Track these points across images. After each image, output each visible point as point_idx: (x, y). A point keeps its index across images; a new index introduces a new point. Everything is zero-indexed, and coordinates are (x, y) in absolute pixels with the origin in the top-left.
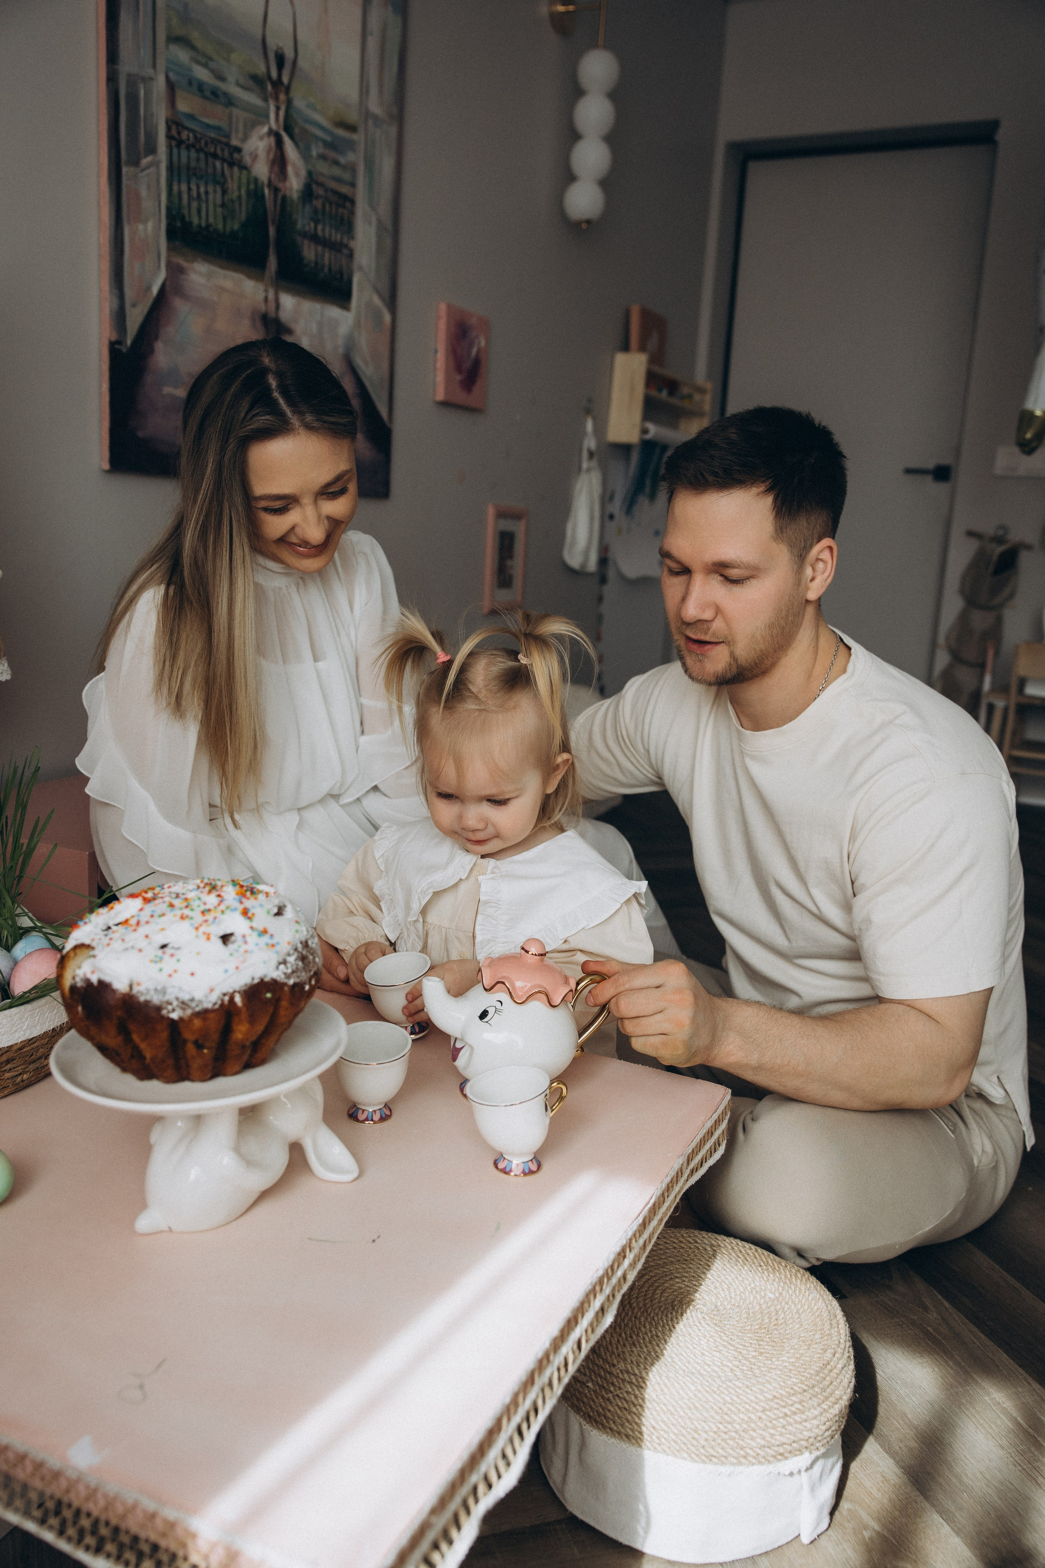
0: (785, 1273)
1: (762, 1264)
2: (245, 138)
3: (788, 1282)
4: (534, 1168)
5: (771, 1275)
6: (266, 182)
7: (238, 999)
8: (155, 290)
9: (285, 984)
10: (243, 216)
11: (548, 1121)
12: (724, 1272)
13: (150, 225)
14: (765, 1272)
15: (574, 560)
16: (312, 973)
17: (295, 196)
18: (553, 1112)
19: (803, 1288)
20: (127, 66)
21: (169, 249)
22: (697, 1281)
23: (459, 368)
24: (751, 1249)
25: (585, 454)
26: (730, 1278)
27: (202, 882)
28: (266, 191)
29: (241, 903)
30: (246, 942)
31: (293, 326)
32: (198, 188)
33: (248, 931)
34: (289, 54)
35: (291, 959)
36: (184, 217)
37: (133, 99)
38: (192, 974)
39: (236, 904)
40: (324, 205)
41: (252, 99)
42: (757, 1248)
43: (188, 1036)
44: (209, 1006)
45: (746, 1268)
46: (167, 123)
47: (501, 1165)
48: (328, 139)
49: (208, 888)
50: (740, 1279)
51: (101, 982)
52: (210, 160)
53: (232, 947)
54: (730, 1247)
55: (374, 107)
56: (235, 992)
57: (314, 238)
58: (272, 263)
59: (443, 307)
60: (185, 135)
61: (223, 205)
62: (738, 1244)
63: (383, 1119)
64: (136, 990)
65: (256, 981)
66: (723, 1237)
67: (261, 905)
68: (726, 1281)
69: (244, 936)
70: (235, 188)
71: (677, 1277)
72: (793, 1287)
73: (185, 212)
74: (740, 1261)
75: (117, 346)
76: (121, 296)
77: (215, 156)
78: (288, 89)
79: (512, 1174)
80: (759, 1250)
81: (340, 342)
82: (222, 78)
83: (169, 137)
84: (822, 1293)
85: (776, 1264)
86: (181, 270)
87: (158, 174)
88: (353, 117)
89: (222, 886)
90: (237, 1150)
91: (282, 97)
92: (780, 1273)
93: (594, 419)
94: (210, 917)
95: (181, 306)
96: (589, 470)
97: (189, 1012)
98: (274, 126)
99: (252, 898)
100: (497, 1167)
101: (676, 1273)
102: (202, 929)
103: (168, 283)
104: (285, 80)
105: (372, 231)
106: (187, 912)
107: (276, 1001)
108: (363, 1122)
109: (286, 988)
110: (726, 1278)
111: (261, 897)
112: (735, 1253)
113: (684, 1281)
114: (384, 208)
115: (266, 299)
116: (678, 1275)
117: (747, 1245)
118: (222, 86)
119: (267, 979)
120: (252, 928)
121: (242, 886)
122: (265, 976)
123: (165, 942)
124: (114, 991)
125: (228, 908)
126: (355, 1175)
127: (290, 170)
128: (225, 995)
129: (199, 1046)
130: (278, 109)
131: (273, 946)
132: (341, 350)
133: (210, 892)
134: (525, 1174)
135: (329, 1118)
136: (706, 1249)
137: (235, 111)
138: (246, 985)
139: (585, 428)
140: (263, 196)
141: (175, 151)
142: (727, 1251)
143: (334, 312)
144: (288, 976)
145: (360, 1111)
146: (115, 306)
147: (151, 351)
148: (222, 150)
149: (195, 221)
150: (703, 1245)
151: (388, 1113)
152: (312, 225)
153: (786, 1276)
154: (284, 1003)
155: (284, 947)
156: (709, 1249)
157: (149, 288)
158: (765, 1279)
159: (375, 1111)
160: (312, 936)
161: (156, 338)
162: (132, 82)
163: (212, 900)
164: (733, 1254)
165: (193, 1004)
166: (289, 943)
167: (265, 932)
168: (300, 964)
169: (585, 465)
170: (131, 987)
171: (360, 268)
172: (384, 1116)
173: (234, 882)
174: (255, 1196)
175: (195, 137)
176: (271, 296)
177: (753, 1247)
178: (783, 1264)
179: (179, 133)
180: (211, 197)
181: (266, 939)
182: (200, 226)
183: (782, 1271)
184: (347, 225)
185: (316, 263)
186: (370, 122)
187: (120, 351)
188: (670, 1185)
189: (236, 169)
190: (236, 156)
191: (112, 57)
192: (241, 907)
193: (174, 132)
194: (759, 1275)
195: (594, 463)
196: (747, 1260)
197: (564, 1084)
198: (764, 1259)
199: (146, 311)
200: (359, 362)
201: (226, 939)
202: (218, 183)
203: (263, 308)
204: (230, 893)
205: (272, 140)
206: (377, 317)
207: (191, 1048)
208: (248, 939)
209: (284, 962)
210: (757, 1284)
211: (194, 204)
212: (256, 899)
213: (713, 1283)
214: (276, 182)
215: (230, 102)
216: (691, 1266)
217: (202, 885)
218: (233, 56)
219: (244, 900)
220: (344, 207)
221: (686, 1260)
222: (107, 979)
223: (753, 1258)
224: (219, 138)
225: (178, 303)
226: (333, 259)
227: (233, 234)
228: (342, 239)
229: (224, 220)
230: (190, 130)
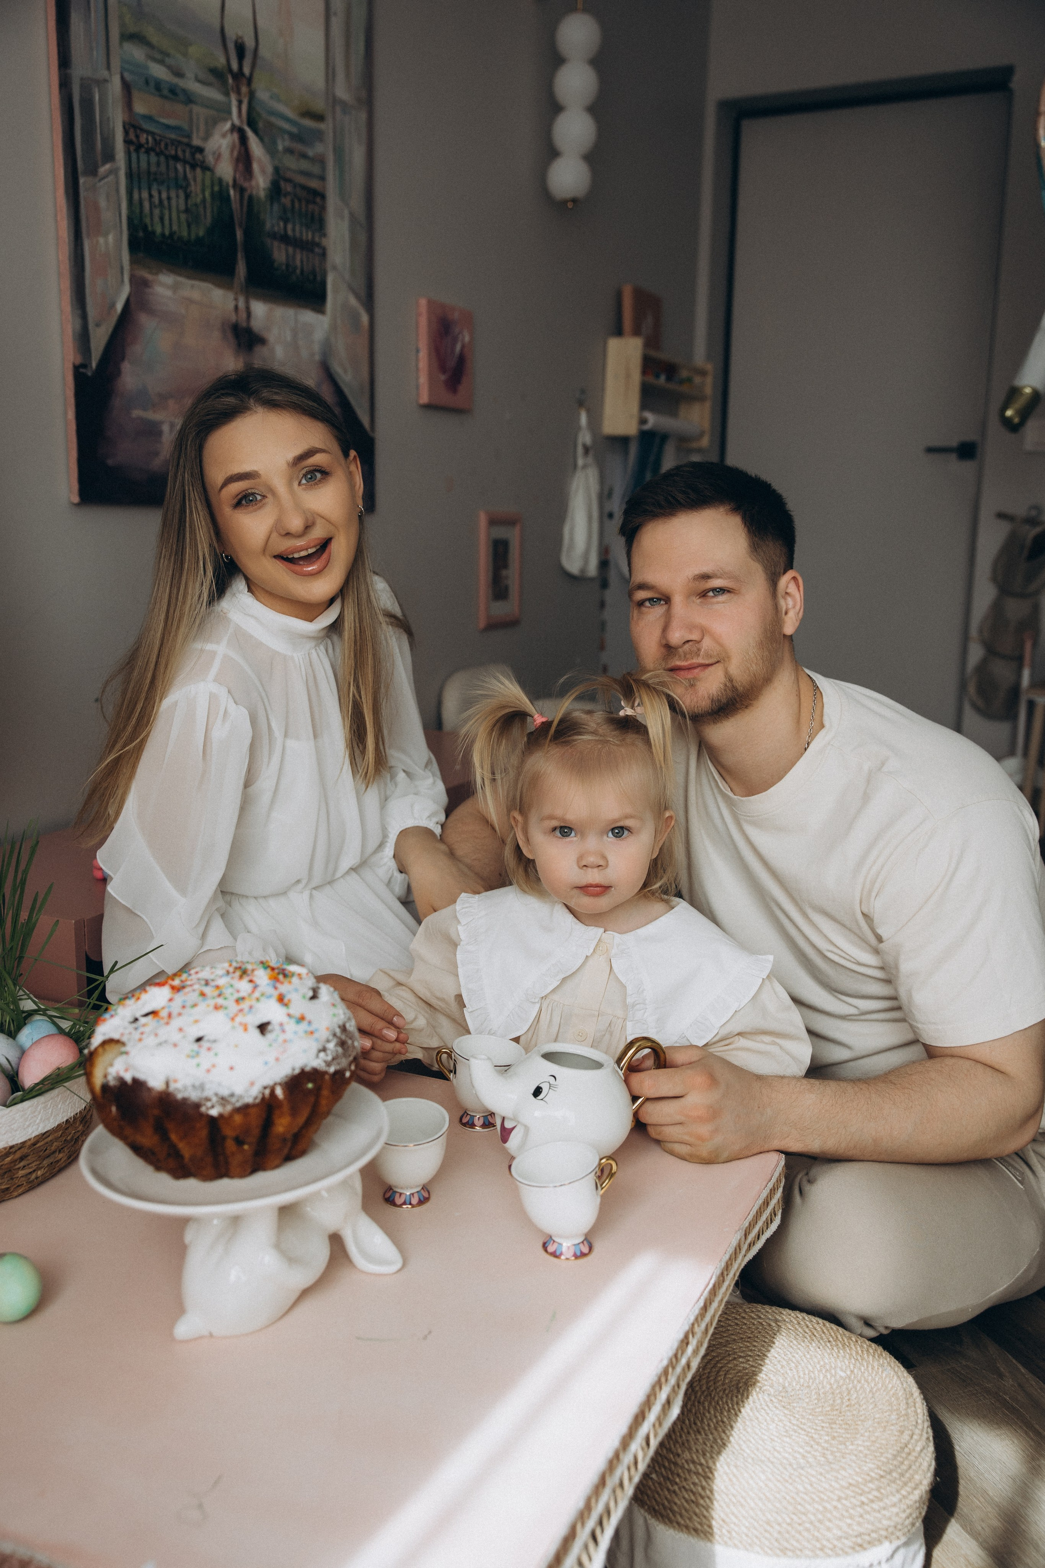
0: (856, 1348)
1: (831, 1339)
2: (207, 137)
3: (859, 1358)
4: (586, 1250)
5: (841, 1351)
6: (231, 183)
7: (279, 1092)
8: (119, 307)
9: (326, 1073)
10: (209, 221)
11: (599, 1200)
12: (791, 1349)
13: (111, 238)
14: (835, 1348)
15: (573, 566)
16: (351, 1058)
17: (262, 194)
18: (604, 1190)
19: (876, 1364)
20: (79, 70)
21: (133, 262)
22: (763, 1360)
23: (443, 368)
24: (818, 1323)
25: (580, 450)
26: (797, 1356)
27: (230, 965)
28: (232, 192)
29: (276, 988)
30: (284, 1031)
31: (265, 334)
32: (160, 193)
33: (285, 1019)
34: (250, 43)
35: (331, 1046)
36: (146, 226)
37: (87, 104)
38: (232, 1068)
39: (270, 990)
40: (293, 202)
41: (213, 94)
42: (825, 1322)
43: (228, 1132)
44: (249, 1100)
45: (814, 1345)
46: (124, 127)
47: (551, 1249)
48: (295, 130)
49: (238, 973)
50: (808, 1356)
51: (135, 1081)
52: (171, 162)
53: (270, 1036)
54: (796, 1322)
55: (342, 92)
56: (275, 1084)
57: (285, 239)
58: (241, 269)
59: (423, 302)
60: (143, 138)
61: (187, 210)
62: (804, 1318)
63: (421, 1202)
64: (173, 1087)
65: (297, 1071)
66: (788, 1311)
67: (296, 990)
68: (794, 1359)
69: (281, 1025)
70: (199, 191)
71: (741, 1357)
72: (865, 1364)
73: (148, 221)
74: (808, 1337)
75: (82, 370)
76: (84, 316)
77: (176, 158)
78: (250, 81)
79: (563, 1257)
80: (828, 1324)
81: (316, 348)
82: (179, 74)
83: (127, 142)
84: (896, 1369)
85: (846, 1340)
86: (145, 283)
87: (117, 183)
88: (319, 105)
89: (253, 970)
90: (278, 1246)
91: (244, 89)
92: (851, 1349)
93: (588, 411)
94: (245, 1005)
95: (146, 322)
96: (585, 467)
97: (229, 1108)
98: (237, 121)
99: (286, 981)
100: (546, 1251)
101: (739, 1352)
102: (239, 1019)
103: (132, 299)
104: (247, 70)
105: (345, 225)
106: (220, 1001)
107: (318, 1089)
108: (400, 1206)
109: (327, 1077)
110: (793, 1356)
111: (295, 980)
112: (802, 1328)
113: (749, 1361)
114: (357, 202)
115: (236, 308)
116: (742, 1355)
117: (814, 1319)
118: (181, 83)
119: (308, 1069)
120: (289, 1015)
121: (273, 969)
122: (306, 1066)
123: (200, 1034)
124: (149, 1090)
125: (263, 995)
126: (399, 1265)
127: (255, 166)
128: (265, 1088)
129: (239, 1142)
130: (240, 102)
131: (312, 1033)
132: (317, 358)
133: (241, 977)
134: (576, 1257)
135: (367, 1206)
136: (770, 1325)
137: (196, 109)
138: (286, 1077)
139: (579, 419)
140: (229, 195)
141: (134, 156)
142: (793, 1326)
143: (308, 316)
144: (328, 1064)
145: (398, 1195)
146: (78, 327)
147: (119, 373)
148: (184, 151)
149: (159, 230)
150: (767, 1321)
151: (426, 1195)
152: (282, 224)
153: (857, 1353)
154: (325, 1093)
155: (323, 1034)
156: (774, 1324)
157: (113, 306)
158: (835, 1356)
159: (413, 1194)
160: (349, 1019)
161: (123, 359)
162: (87, 86)
163: (244, 986)
164: (800, 1329)
165: (233, 1100)
166: (328, 1029)
167: (302, 1019)
168: (340, 1050)
169: (580, 462)
170: (167, 1084)
171: (334, 268)
172: (422, 1199)
173: (264, 965)
174: (297, 1294)
175: (155, 140)
176: (241, 304)
177: (820, 1321)
178: (854, 1339)
179: (137, 137)
180: (174, 202)
181: (304, 1026)
182: (163, 235)
183: (852, 1346)
184: (318, 222)
185: (287, 265)
186: (338, 109)
187: (84, 374)
188: (729, 1263)
189: (198, 171)
190: (198, 156)
191: (64, 61)
192: (276, 993)
193: (132, 136)
194: (829, 1351)
195: (590, 459)
196: (815, 1336)
197: (613, 1160)
198: (833, 1334)
199: (110, 330)
200: (337, 369)
201: (263, 1028)
202: (181, 187)
203: (233, 318)
204: (262, 977)
205: (236, 136)
206: (355, 318)
207: (230, 1145)
208: (287, 1028)
209: (324, 1050)
210: (826, 1361)
211: (157, 212)
212: (290, 982)
213: (779, 1361)
214: (241, 181)
215: (189, 99)
216: (755, 1344)
217: (231, 970)
218: (192, 50)
219: (278, 985)
220: (314, 203)
221: (750, 1337)
222: (141, 1076)
223: (821, 1333)
224: (179, 139)
225: (143, 319)
226: (305, 259)
227: (199, 241)
228: (313, 237)
229: (189, 226)
230: (148, 132)
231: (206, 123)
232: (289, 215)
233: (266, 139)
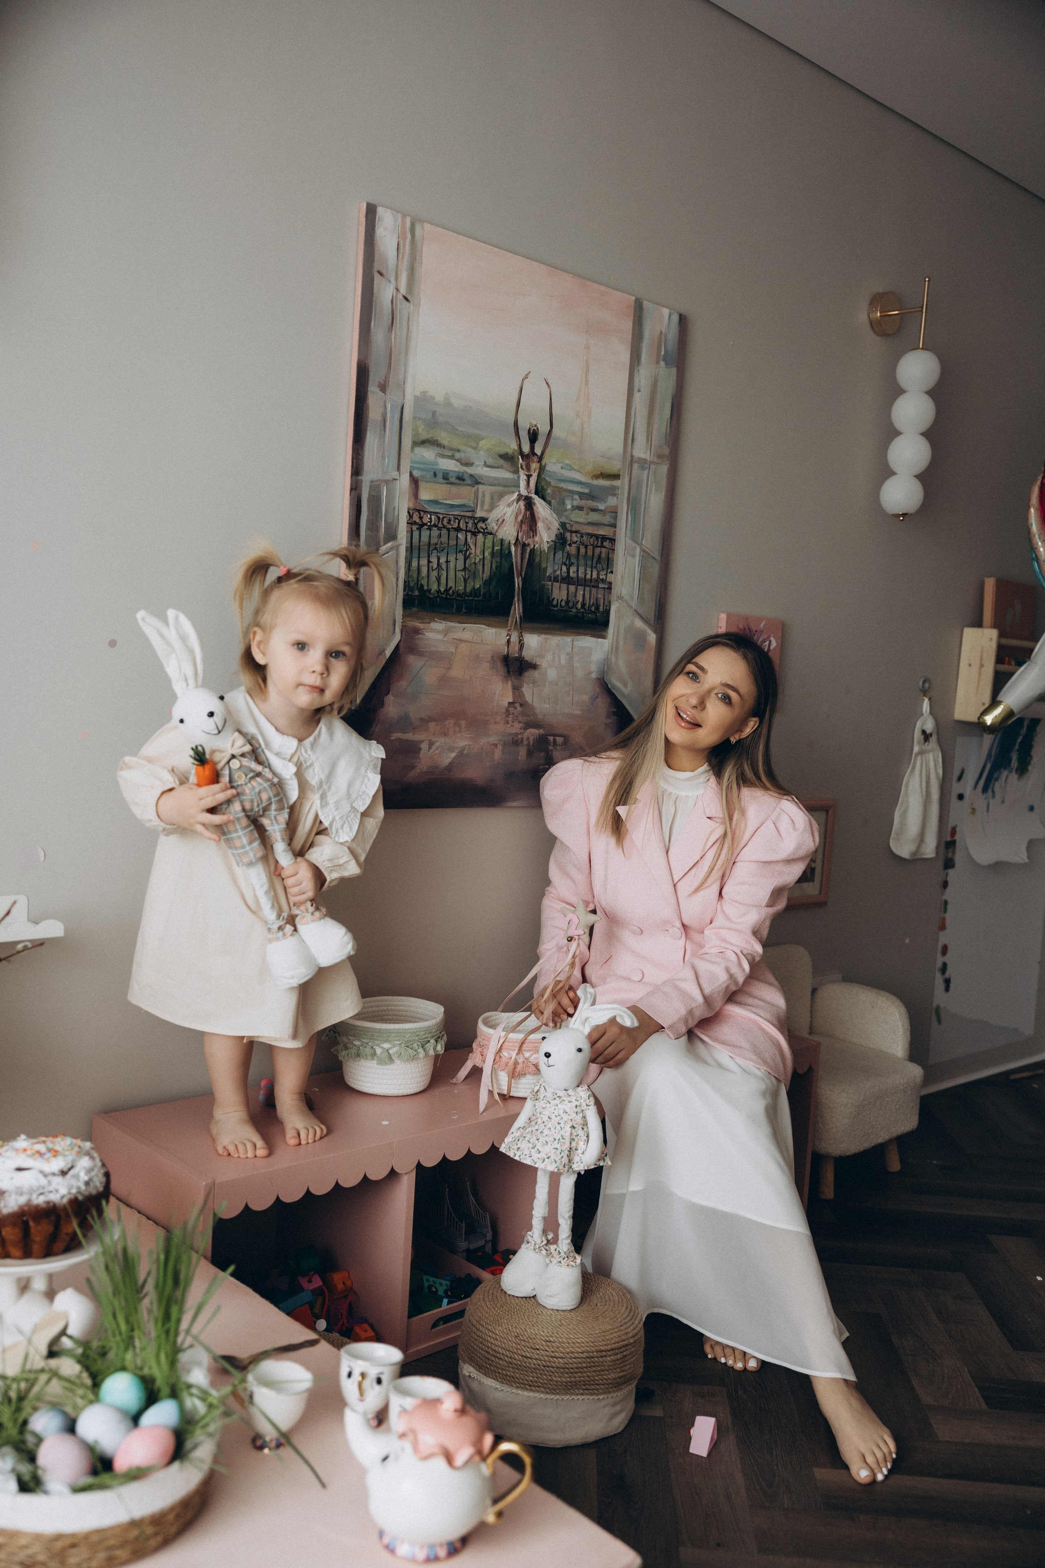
2: (492, 508)
6: (513, 542)
8: (388, 653)
10: (486, 575)
15: (903, 849)
17: (545, 547)
20: (371, 475)
21: (405, 616)
25: (917, 734)
28: (513, 549)
31: (537, 661)
32: (439, 559)
34: (544, 428)
36: (422, 586)
37: (375, 500)
40: (578, 549)
41: (504, 474)
46: (409, 512)
48: (586, 491)
52: (453, 533)
55: (641, 451)
57: (567, 580)
59: (722, 617)
60: (426, 519)
61: (465, 569)
70: (478, 552)
73: (424, 582)
77: (458, 529)
78: (540, 459)
81: (594, 668)
82: (469, 464)
83: (411, 523)
86: (417, 631)
87: (398, 555)
88: (615, 466)
91: (534, 466)
96: (923, 753)
98: (524, 492)
103: (401, 644)
104: (538, 451)
105: (635, 562)
114: (651, 539)
115: (509, 641)
118: (469, 470)
127: (540, 525)
130: (529, 476)
132: (592, 674)
137: (481, 488)
140: (510, 552)
141: (416, 534)
143: (587, 642)
147: (382, 704)
148: (467, 523)
149: (434, 587)
152: (564, 568)
157: (384, 651)
161: (387, 692)
162: (375, 488)
169: (918, 748)
171: (620, 598)
175: (439, 518)
176: (514, 637)
179: (421, 518)
180: (452, 564)
182: (439, 591)
184: (608, 563)
185: (567, 602)
186: (636, 466)
189: (480, 537)
191: (357, 470)
193: (416, 518)
195: (932, 745)
199: (377, 670)
200: (615, 682)
202: (461, 551)
203: (505, 651)
205: (522, 504)
206: (639, 639)
211: (434, 574)
214: (524, 539)
215: (476, 481)
218: (483, 443)
220: (602, 546)
224: (462, 514)
225: (413, 661)
226: (587, 596)
227: (475, 592)
228: (598, 575)
229: (465, 581)
230: (431, 513)
231: (492, 498)
232: (573, 560)
233: (553, 502)
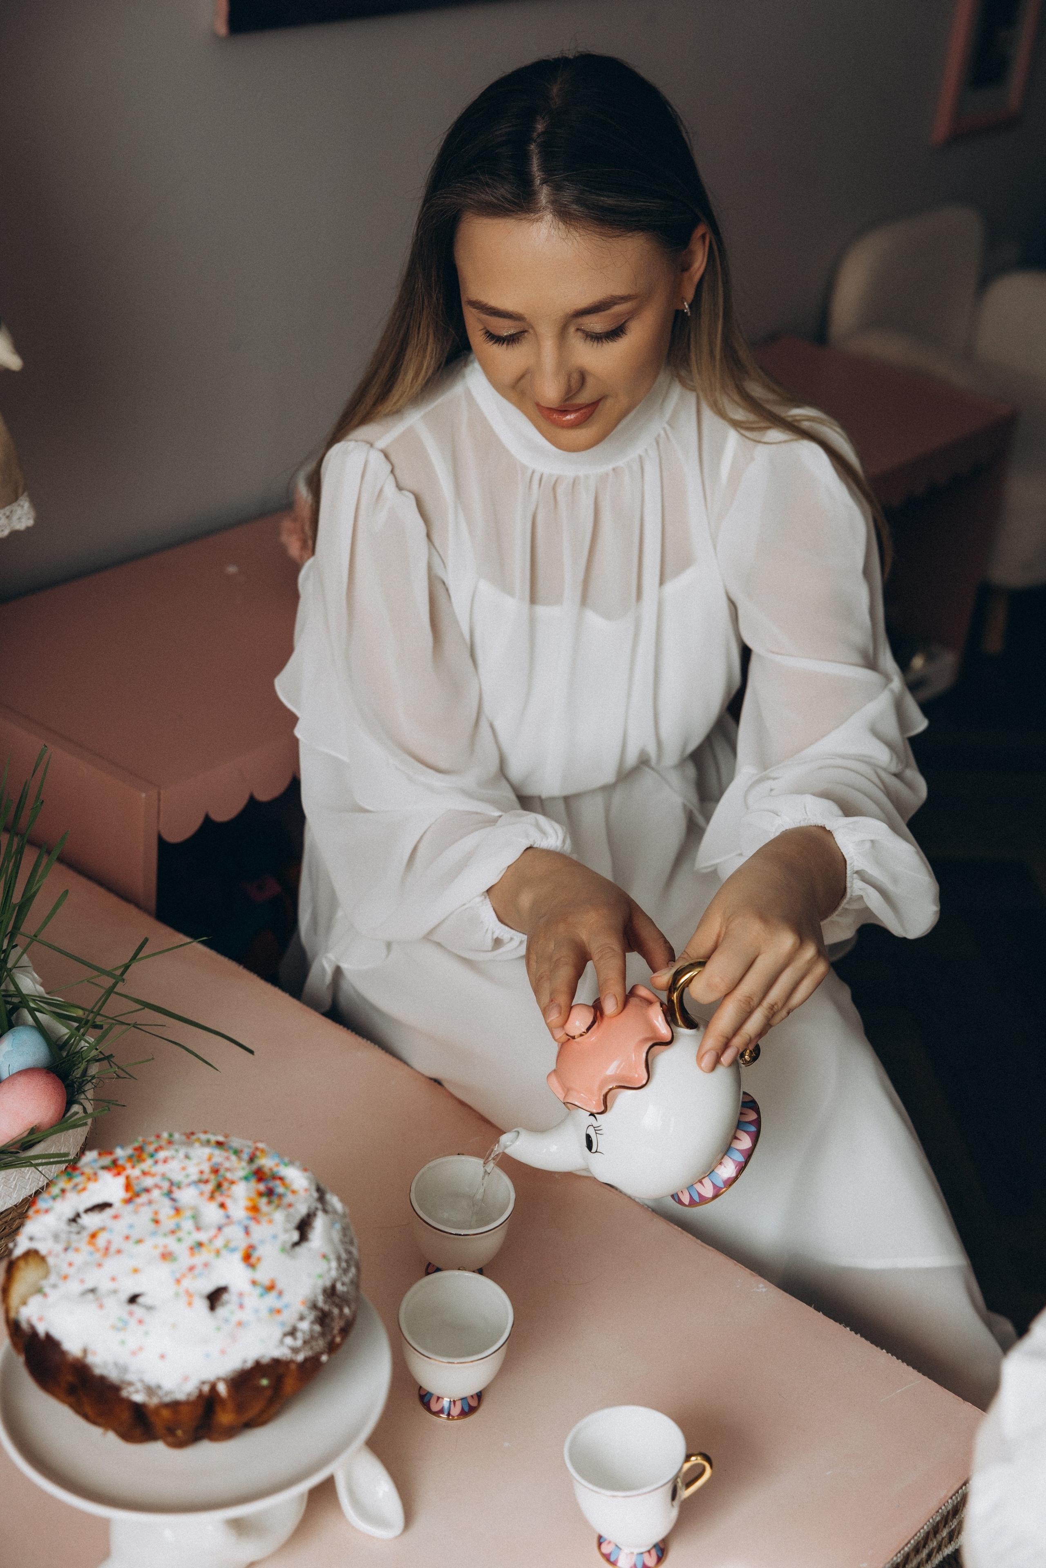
7: (222, 1388)
9: (292, 1361)
16: (331, 1335)
29: (248, 1233)
30: (241, 1306)
33: (246, 1287)
35: (305, 1324)
38: (162, 1357)
39: (240, 1235)
44: (181, 1396)
49: (211, 1186)
51: (48, 1336)
53: (220, 1313)
56: (219, 1379)
64: (91, 1359)
65: (249, 1364)
67: (274, 1236)
69: (241, 1295)
89: (231, 1184)
94: (201, 1258)
97: (155, 1399)
99: (266, 1219)
102: (186, 1283)
106: (172, 1246)
107: (276, 1384)
109: (291, 1368)
119: (265, 1360)
120: (254, 1283)
122: (262, 1357)
123: (136, 1290)
124: (63, 1354)
125: (229, 1241)
128: (203, 1383)
131: (279, 1311)
133: (213, 1195)
138: (235, 1371)
144: (296, 1351)
154: (287, 1386)
155: (297, 1307)
160: (341, 1275)
163: (211, 1217)
165: (161, 1393)
166: (304, 1299)
167: (271, 1288)
168: (317, 1328)
170: (85, 1351)
181: (271, 1300)
192: (245, 1245)
201: (214, 1298)
208: (247, 1301)
209: (293, 1332)
212: (271, 1221)
219: (253, 1224)
222: (57, 1334)
